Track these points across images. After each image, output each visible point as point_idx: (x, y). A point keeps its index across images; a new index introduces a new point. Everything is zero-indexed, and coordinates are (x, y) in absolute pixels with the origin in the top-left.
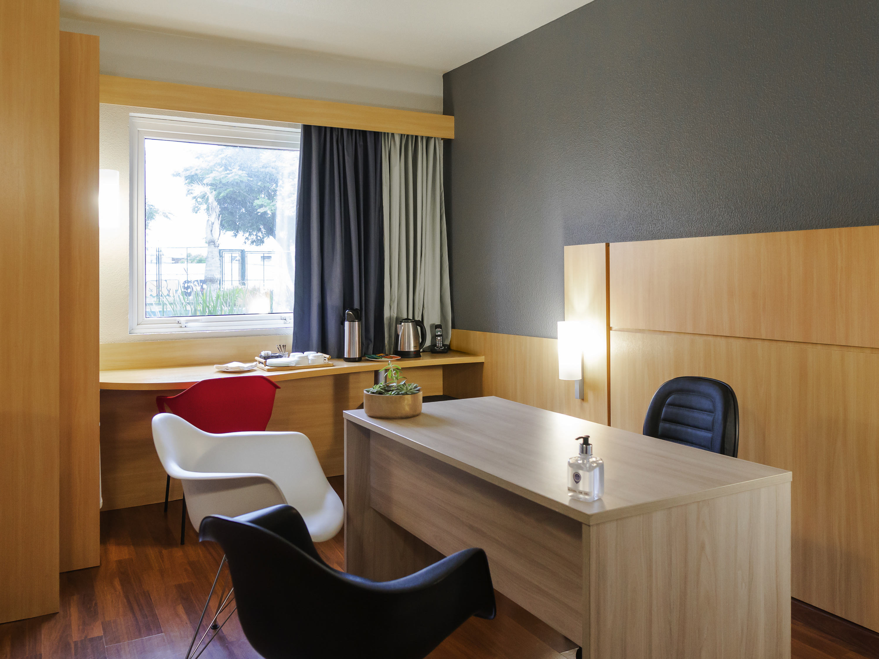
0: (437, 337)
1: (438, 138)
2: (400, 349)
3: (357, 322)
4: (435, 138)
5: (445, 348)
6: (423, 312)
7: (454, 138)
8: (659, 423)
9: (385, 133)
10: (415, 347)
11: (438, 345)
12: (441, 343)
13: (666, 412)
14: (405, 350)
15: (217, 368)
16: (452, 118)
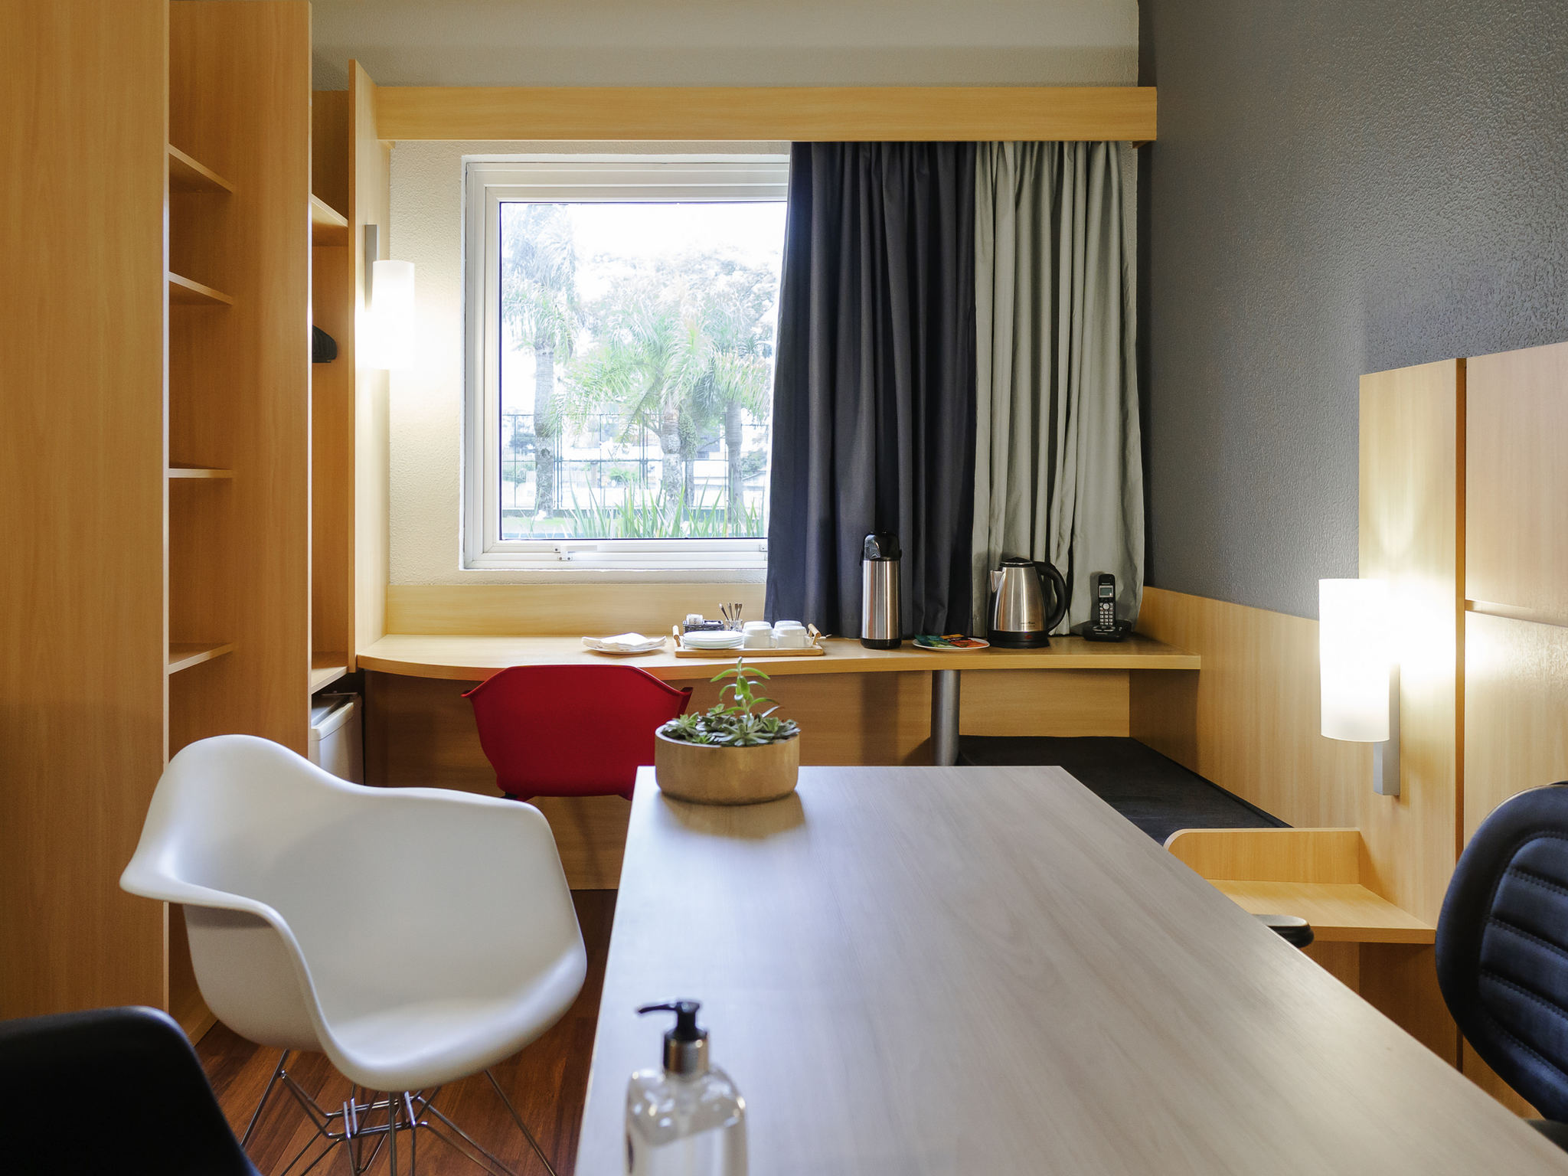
0: (1101, 604)
1: (1117, 143)
2: (997, 627)
3: (888, 562)
4: (1107, 143)
5: (1117, 629)
6: (1074, 543)
7: (1155, 139)
8: (1485, 924)
9: (984, 144)
10: (1029, 623)
11: (1104, 622)
12: (1111, 617)
13: (1508, 889)
14: (1009, 627)
15: (586, 643)
16: (1152, 91)
